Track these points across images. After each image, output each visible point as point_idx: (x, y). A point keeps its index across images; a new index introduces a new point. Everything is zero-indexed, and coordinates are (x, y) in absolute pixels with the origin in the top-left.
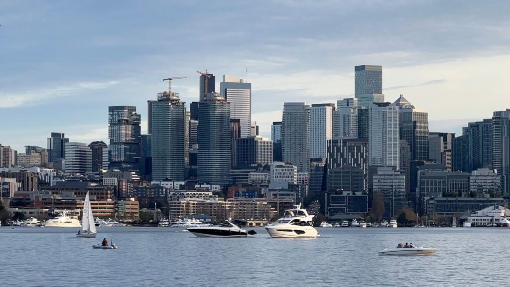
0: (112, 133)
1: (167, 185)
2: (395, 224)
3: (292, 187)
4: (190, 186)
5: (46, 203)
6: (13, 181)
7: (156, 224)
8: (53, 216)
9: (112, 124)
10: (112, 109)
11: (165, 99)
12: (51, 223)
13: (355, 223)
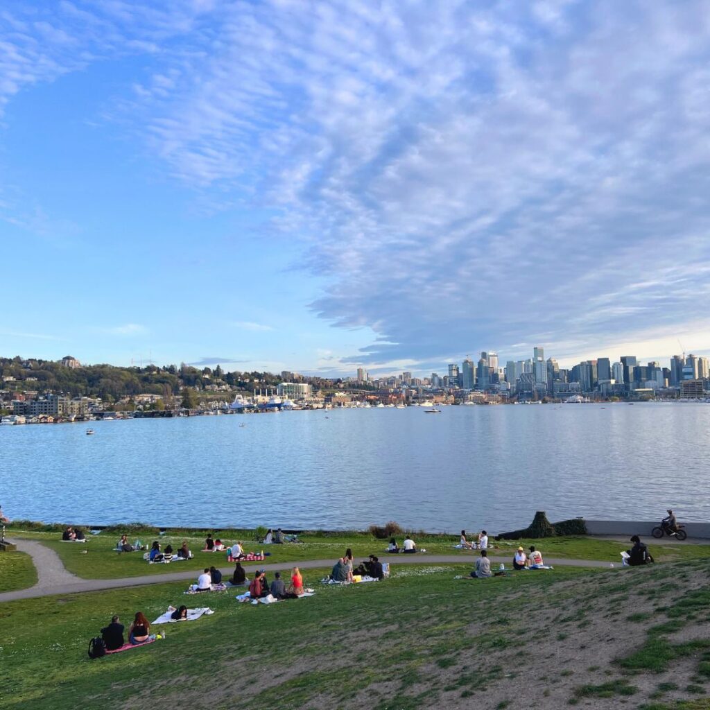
0: (450, 373)
1: (467, 390)
2: (540, 402)
3: (508, 390)
4: (473, 391)
5: (423, 398)
6: (414, 391)
7: (459, 404)
8: (424, 402)
9: (450, 370)
10: (449, 365)
11: (466, 362)
12: (423, 405)
13: (526, 402)
